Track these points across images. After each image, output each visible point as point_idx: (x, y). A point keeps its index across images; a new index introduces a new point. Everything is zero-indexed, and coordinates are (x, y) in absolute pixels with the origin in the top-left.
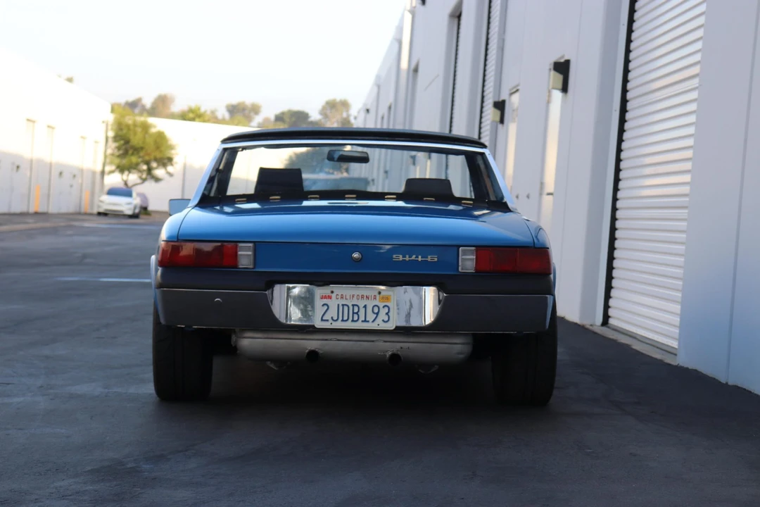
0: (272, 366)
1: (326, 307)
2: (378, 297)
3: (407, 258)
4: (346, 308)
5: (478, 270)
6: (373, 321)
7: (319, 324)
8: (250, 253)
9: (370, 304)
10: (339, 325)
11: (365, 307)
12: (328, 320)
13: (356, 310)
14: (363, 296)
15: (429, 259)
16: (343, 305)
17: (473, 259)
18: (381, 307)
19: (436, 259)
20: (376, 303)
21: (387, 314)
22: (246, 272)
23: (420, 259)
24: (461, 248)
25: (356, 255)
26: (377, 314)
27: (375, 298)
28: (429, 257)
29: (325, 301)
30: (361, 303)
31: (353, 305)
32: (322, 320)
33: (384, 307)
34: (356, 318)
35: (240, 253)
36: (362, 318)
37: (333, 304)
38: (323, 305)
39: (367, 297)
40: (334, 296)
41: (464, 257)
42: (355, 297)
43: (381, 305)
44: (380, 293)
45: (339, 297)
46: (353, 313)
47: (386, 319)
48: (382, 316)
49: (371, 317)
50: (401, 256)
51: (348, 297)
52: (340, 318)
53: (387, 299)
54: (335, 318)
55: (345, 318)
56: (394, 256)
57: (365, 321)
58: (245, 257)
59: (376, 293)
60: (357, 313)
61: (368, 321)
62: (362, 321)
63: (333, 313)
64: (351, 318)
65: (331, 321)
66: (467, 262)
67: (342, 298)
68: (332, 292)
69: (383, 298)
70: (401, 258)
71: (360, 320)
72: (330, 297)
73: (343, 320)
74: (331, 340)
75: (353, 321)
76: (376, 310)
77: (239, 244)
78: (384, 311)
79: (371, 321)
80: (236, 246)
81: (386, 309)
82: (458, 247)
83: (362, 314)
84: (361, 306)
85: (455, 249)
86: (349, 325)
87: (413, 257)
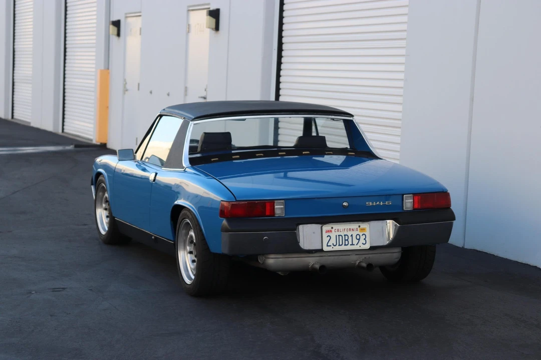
0: (280, 273)
1: (329, 238)
2: (358, 229)
3: (374, 204)
4: (341, 237)
5: (415, 210)
6: (357, 244)
7: (326, 249)
8: (282, 207)
9: (355, 233)
10: (337, 248)
11: (352, 236)
12: (330, 246)
13: (346, 238)
14: (350, 229)
15: (387, 203)
16: (339, 236)
17: (411, 202)
18: (361, 235)
19: (391, 203)
20: (358, 232)
21: (365, 239)
22: (281, 219)
23: (381, 204)
24: (405, 195)
25: (345, 204)
26: (359, 239)
27: (357, 230)
29: (328, 234)
30: (349, 234)
31: (345, 235)
32: (327, 246)
34: (347, 243)
35: (276, 207)
36: (350, 243)
37: (333, 235)
38: (327, 237)
39: (353, 230)
40: (333, 230)
41: (406, 201)
42: (346, 230)
43: (361, 234)
44: (359, 226)
45: (337, 230)
46: (345, 240)
47: (364, 243)
48: (362, 241)
49: (355, 241)
50: (371, 203)
51: (341, 230)
52: (338, 244)
53: (363, 230)
54: (335, 244)
55: (341, 244)
56: (367, 203)
57: (352, 244)
58: (279, 209)
59: (358, 227)
60: (347, 240)
63: (333, 241)
65: (332, 246)
66: (408, 203)
67: (338, 231)
68: (332, 228)
69: (361, 230)
70: (371, 204)
71: (349, 244)
72: (331, 231)
73: (339, 245)
74: (325, 256)
75: (345, 245)
76: (358, 237)
77: (276, 201)
78: (362, 238)
79: (355, 244)
80: (274, 203)
81: (364, 236)
82: (403, 195)
83: (350, 240)
84: (350, 236)
85: (401, 197)
86: (343, 248)
87: (378, 203)
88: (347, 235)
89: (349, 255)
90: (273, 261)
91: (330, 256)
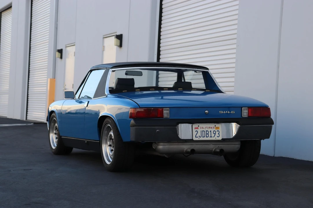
0: (166, 156)
1: (197, 132)
2: (215, 128)
3: (224, 112)
4: (204, 132)
5: (249, 117)
6: (214, 137)
7: (195, 139)
8: (168, 112)
9: (212, 130)
10: (202, 139)
11: (211, 131)
12: (198, 137)
13: (207, 133)
14: (209, 127)
16: (203, 131)
17: (247, 112)
18: (216, 131)
19: (234, 112)
20: (214, 129)
21: (219, 134)
22: (167, 119)
23: (229, 112)
24: (243, 108)
25: (206, 112)
26: (215, 134)
28: (232, 111)
29: (196, 130)
30: (209, 130)
31: (206, 131)
32: (196, 137)
33: (217, 131)
34: (207, 136)
35: (164, 112)
36: (210, 136)
37: (199, 130)
38: (196, 131)
39: (211, 128)
40: (199, 127)
41: (244, 111)
42: (207, 128)
43: (216, 130)
44: (215, 126)
46: (207, 134)
47: (218, 136)
48: (217, 135)
49: (213, 135)
50: (222, 112)
51: (204, 128)
52: (202, 136)
53: (218, 128)
55: (204, 136)
56: (220, 112)
57: (211, 137)
58: (166, 113)
59: (214, 126)
60: (208, 134)
61: (212, 137)
62: (210, 137)
63: (199, 134)
64: (206, 136)
65: (199, 137)
66: (245, 113)
67: (202, 128)
68: (199, 126)
69: (216, 128)
71: (209, 137)
72: (198, 128)
73: (203, 137)
75: (207, 137)
76: (214, 133)
77: (164, 109)
78: (217, 133)
79: (213, 137)
80: (163, 109)
81: (218, 132)
82: (242, 108)
83: (210, 134)
84: (209, 131)
85: (240, 108)
86: (205, 139)
87: (226, 112)
88: (208, 131)
89: (209, 145)
90: (161, 147)
91: (197, 145)
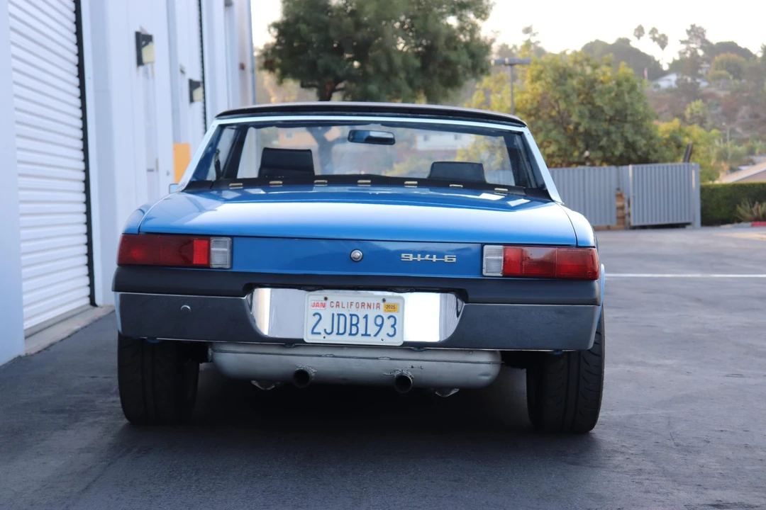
0: (257, 385)
1: (317, 317)
2: (382, 306)
3: (419, 259)
4: (342, 318)
5: (507, 276)
6: (375, 335)
7: (308, 337)
8: (226, 250)
9: (372, 314)
10: (334, 339)
11: (366, 317)
12: (320, 333)
13: (354, 322)
14: (363, 305)
15: (446, 259)
16: (339, 315)
17: (499, 261)
18: (386, 318)
19: (454, 260)
20: (381, 312)
21: (393, 326)
22: (221, 272)
23: (435, 259)
24: (486, 247)
25: (357, 254)
26: (381, 326)
27: (378, 307)
28: (446, 256)
29: (317, 310)
30: (361, 313)
31: (351, 315)
32: (313, 333)
33: (389, 318)
34: (354, 332)
35: (213, 249)
36: (362, 331)
38: (314, 315)
39: (369, 306)
40: (327, 303)
41: (489, 257)
42: (354, 305)
43: (385, 316)
44: (384, 300)
45: (334, 305)
46: (352, 325)
47: (391, 333)
48: (387, 328)
49: (372, 329)
50: (411, 255)
51: (345, 305)
52: (335, 331)
53: (392, 307)
54: (329, 331)
55: (341, 331)
57: (366, 334)
58: (220, 254)
59: (380, 301)
60: (356, 325)
61: (369, 335)
62: (362, 335)
63: (326, 324)
64: (348, 332)
65: (323, 334)
66: (493, 263)
67: (338, 306)
68: (326, 299)
69: (388, 307)
70: (411, 257)
71: (359, 334)
72: (323, 305)
73: (338, 334)
74: (325, 356)
75: (351, 334)
76: (379, 322)
77: (213, 239)
78: (388, 323)
79: (372, 335)
80: (210, 241)
81: (392, 321)
82: (483, 245)
83: (361, 326)
84: (361, 317)
85: (478, 247)
86: (346, 339)
87: (427, 257)
88: (356, 315)
89: (377, 358)
91: (337, 357)
